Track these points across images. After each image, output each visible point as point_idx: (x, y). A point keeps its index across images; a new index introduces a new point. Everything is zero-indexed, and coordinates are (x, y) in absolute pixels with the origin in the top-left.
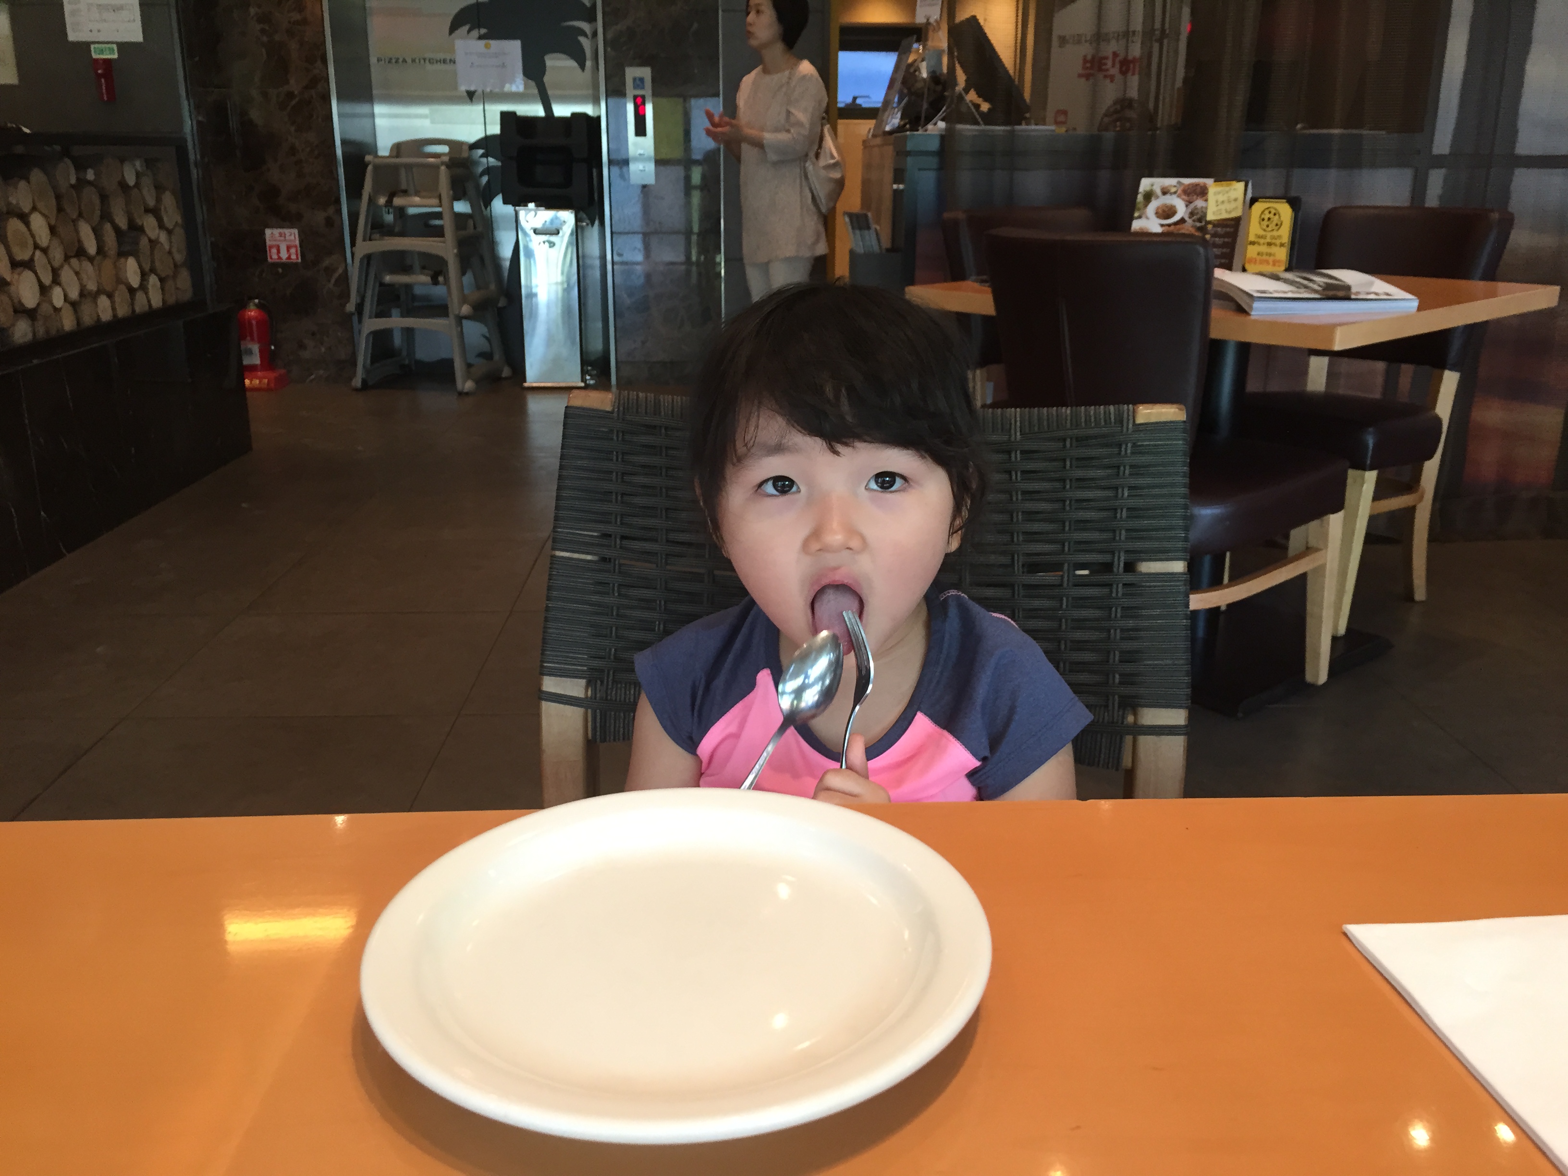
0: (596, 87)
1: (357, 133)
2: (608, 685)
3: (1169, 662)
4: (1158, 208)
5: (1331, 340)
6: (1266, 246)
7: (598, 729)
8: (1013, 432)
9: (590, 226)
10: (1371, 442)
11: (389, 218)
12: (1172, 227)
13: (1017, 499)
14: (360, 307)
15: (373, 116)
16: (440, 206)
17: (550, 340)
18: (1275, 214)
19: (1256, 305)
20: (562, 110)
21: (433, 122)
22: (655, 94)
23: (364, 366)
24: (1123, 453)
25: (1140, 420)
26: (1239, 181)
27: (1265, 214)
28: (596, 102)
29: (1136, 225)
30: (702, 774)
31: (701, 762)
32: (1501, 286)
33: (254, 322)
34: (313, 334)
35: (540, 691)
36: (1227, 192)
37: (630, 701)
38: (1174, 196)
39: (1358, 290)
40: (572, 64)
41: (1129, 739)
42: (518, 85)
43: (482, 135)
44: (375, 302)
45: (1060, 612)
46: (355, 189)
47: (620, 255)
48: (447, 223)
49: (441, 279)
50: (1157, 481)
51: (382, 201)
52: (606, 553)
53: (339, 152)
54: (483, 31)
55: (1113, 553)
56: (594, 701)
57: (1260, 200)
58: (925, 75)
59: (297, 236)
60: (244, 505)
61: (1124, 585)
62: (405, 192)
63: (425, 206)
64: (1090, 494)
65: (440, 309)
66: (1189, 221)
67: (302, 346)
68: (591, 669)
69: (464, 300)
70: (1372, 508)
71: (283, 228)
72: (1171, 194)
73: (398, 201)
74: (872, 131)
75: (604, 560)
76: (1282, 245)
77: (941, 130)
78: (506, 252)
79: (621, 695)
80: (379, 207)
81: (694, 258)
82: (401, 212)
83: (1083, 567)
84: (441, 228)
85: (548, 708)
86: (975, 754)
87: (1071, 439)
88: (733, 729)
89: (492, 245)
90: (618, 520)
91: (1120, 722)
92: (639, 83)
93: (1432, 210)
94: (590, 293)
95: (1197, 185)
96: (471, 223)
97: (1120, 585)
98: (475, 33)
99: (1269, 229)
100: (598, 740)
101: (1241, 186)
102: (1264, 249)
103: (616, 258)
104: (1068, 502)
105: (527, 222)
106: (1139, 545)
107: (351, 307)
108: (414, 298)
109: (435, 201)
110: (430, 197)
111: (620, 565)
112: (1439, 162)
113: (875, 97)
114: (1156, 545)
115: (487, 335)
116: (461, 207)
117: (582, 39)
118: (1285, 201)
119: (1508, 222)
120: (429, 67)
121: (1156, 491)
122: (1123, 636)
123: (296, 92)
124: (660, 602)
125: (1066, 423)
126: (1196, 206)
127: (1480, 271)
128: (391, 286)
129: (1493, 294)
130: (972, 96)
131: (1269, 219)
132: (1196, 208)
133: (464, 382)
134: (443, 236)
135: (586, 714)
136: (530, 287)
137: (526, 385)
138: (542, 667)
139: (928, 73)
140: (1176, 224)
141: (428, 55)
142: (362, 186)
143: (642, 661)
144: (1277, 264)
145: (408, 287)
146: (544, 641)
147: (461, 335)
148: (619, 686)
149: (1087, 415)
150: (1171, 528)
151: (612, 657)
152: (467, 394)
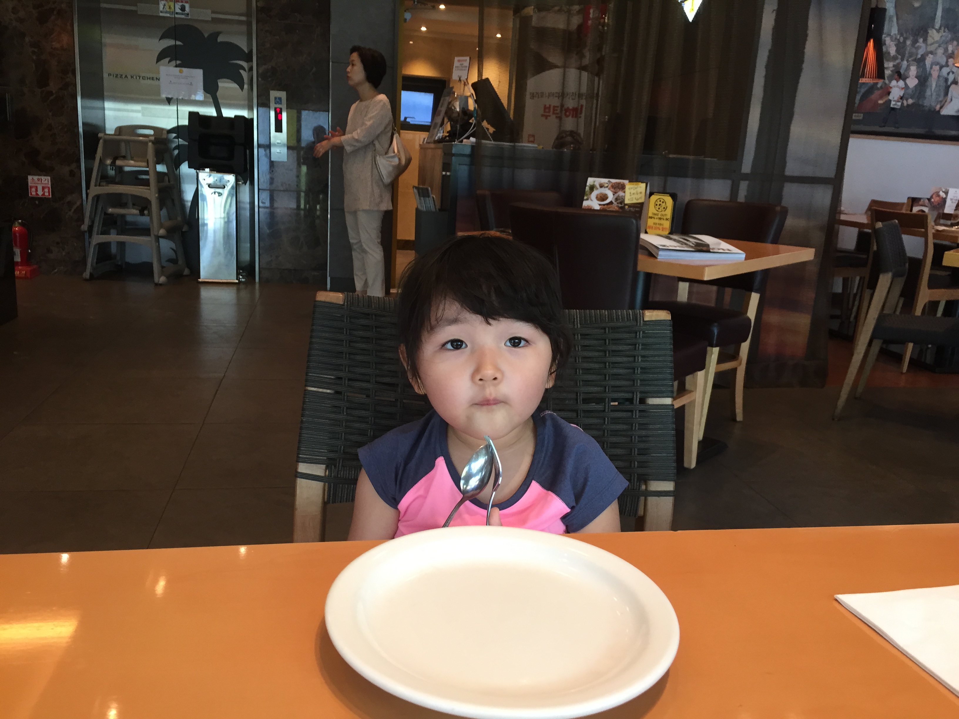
0: (250, 100)
1: (93, 119)
2: (339, 468)
3: (665, 455)
4: (597, 195)
5: (703, 274)
6: (658, 220)
7: (332, 495)
8: (576, 323)
9: (244, 184)
10: (716, 331)
11: (112, 173)
12: (606, 206)
13: (579, 361)
14: (91, 228)
15: (104, 109)
16: (148, 167)
17: (215, 253)
18: (663, 202)
19: (661, 253)
20: (228, 113)
21: (143, 115)
22: (289, 107)
23: (92, 265)
24: (638, 337)
25: (646, 319)
26: (642, 182)
27: (657, 202)
28: (250, 109)
29: (585, 204)
30: (399, 520)
31: (399, 512)
32: (782, 247)
33: (18, 235)
34: (58, 243)
35: (297, 472)
36: (636, 188)
37: (351, 478)
38: (607, 189)
39: (714, 247)
40: (235, 86)
41: (642, 499)
42: (200, 96)
43: (174, 125)
44: (101, 225)
45: (604, 426)
46: (90, 154)
47: (263, 203)
48: (152, 178)
49: (146, 212)
50: (656, 353)
51: (109, 162)
52: (339, 389)
53: (81, 130)
54: (178, 62)
55: (633, 393)
56: (330, 478)
57: (655, 194)
58: (458, 110)
59: (49, 181)
60: (15, 353)
61: (639, 411)
62: (124, 157)
63: (135, 167)
64: (619, 359)
65: (145, 231)
66: (615, 203)
67: (49, 251)
68: (329, 459)
69: (161, 226)
70: (716, 368)
71: (41, 175)
72: (605, 187)
73: (119, 163)
74: (426, 139)
75: (337, 393)
76: (667, 219)
77: (473, 143)
78: (189, 196)
79: (346, 475)
80: (107, 165)
81: (302, 206)
82: (120, 169)
83: (614, 400)
84: (148, 180)
85: (301, 483)
86: (567, 505)
87: (609, 328)
88: (421, 492)
89: (180, 192)
90: (347, 369)
91: (638, 489)
92: (278, 100)
93: (741, 203)
94: (243, 225)
95: (619, 183)
96: (166, 178)
97: (637, 411)
98: (173, 63)
99: (660, 210)
100: (331, 502)
101: (644, 185)
102: (657, 221)
103: (261, 204)
104: (607, 364)
105: (204, 180)
106: (648, 388)
107: (84, 227)
108: (126, 223)
109: (144, 164)
110: (141, 161)
111: (348, 396)
112: (745, 177)
113: (425, 118)
114: (656, 389)
115: (175, 249)
116: (161, 168)
117: (242, 72)
118: (668, 195)
119: (785, 212)
120: (142, 81)
121: (656, 358)
122: (639, 440)
123: (54, 92)
124: (371, 418)
125: (605, 319)
126: (619, 195)
127: (770, 240)
128: (112, 215)
129: (777, 253)
130: (485, 124)
131: (660, 205)
132: (618, 196)
133: (159, 277)
134: (149, 185)
135: (324, 485)
136: (204, 219)
137: (200, 280)
138: (298, 457)
139: (460, 108)
140: (608, 204)
141: (142, 75)
142: (95, 152)
143: (362, 452)
144: (664, 230)
145: (123, 216)
146: (300, 442)
147: (158, 247)
148: (345, 468)
149: (617, 316)
150: (664, 379)
151: (342, 451)
152: (161, 285)
